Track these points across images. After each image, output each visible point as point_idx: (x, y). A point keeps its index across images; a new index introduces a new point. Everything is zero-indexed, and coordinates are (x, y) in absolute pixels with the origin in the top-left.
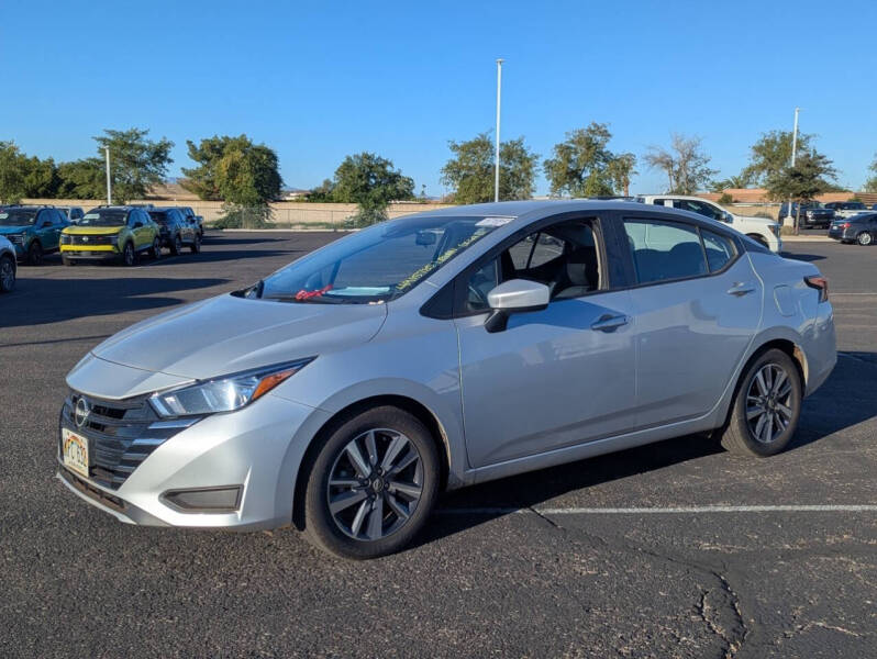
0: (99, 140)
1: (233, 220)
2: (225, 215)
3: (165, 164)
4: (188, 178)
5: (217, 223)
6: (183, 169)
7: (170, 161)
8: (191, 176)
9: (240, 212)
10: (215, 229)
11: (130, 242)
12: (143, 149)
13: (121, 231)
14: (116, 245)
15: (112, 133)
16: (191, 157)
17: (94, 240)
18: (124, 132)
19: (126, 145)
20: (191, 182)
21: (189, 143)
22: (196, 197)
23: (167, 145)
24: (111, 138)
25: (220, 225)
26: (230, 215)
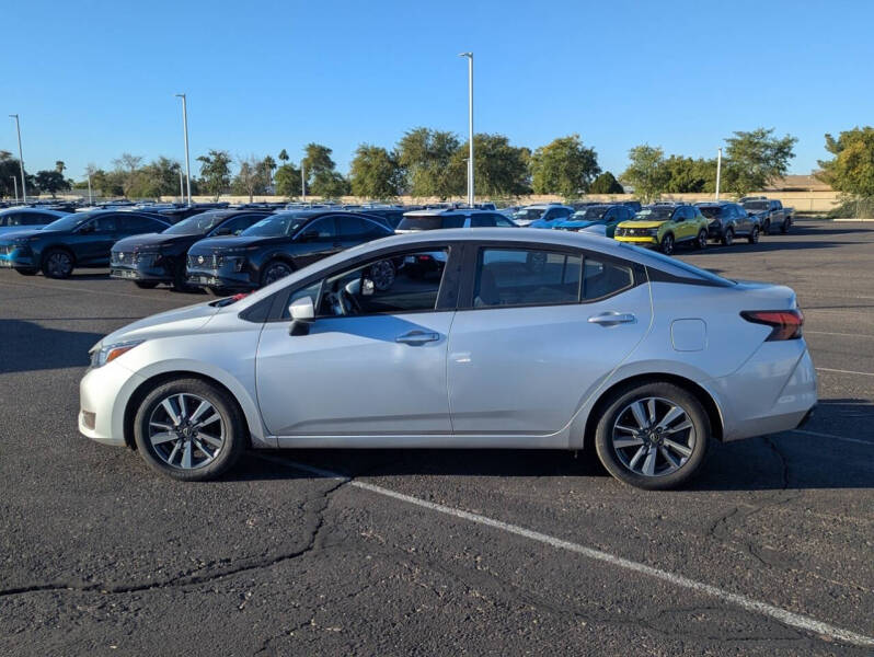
0: (728, 141)
1: (847, 210)
2: (839, 205)
3: (788, 159)
4: (824, 170)
5: (830, 213)
6: (819, 162)
7: (792, 156)
8: (826, 167)
9: (856, 202)
10: (828, 218)
11: (670, 234)
12: (767, 146)
13: (662, 225)
14: (656, 237)
15: (740, 134)
16: (829, 150)
17: (639, 232)
18: (751, 132)
19: (752, 144)
20: (825, 173)
21: (827, 136)
22: (829, 187)
23: (791, 141)
24: (739, 138)
25: (834, 214)
26: (846, 206)
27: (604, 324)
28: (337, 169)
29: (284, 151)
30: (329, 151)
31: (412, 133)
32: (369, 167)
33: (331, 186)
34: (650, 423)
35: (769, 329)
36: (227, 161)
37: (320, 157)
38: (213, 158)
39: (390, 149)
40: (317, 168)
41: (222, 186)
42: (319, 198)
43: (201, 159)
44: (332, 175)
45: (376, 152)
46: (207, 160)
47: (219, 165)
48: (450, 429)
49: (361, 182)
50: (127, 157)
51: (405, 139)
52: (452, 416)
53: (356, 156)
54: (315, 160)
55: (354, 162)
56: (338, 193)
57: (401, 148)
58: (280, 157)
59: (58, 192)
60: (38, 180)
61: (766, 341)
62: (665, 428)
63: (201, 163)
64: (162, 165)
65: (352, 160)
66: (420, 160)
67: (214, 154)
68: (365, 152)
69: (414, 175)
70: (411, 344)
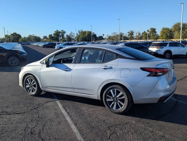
27: (105, 69)
28: (157, 33)
29: (148, 30)
30: (156, 29)
31: (176, 24)
32: (165, 32)
33: (155, 37)
34: (115, 95)
35: (149, 73)
36: (133, 32)
37: (153, 30)
38: (130, 32)
39: (170, 28)
40: (152, 33)
41: (132, 38)
42: (152, 40)
43: (128, 32)
44: (156, 35)
45: (166, 29)
46: (129, 32)
47: (132, 33)
48: (73, 91)
49: (162, 36)
50: (114, 33)
51: (174, 25)
52: (73, 88)
53: (162, 30)
54: (152, 32)
55: (161, 32)
56: (157, 39)
57: (173, 28)
58: (147, 31)
59: (102, 40)
60: (99, 38)
61: (147, 76)
62: (118, 97)
63: (128, 33)
64: (121, 34)
65: (161, 31)
66: (178, 30)
67: (131, 31)
68: (164, 29)
69: (176, 34)
70: (66, 71)
